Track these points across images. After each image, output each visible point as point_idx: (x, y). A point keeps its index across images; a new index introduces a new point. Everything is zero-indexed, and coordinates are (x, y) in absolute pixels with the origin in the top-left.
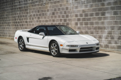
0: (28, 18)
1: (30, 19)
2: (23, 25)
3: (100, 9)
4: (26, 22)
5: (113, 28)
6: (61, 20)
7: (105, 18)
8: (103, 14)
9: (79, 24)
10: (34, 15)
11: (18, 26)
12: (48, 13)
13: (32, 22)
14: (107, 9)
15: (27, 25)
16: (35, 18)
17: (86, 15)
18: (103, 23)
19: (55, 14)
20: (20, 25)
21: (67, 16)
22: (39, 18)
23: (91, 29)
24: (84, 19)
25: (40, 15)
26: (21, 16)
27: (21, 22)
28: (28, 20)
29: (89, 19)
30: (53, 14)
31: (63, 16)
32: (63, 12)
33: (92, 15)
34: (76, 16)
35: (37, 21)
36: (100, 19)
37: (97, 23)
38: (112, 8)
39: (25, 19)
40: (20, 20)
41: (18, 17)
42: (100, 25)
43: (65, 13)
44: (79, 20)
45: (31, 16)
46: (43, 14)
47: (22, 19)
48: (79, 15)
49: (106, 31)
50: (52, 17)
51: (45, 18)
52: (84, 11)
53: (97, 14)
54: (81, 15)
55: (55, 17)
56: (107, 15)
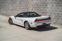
0: (7, 4)
1: (8, 4)
2: (4, 7)
3: (45, 3)
4: (6, 6)
5: (51, 13)
6: (24, 7)
7: (47, 8)
8: (46, 6)
9: (34, 9)
10: (10, 3)
11: (1, 7)
12: (17, 2)
13: (9, 6)
14: (48, 3)
15: (6, 7)
16: (11, 4)
17: (37, 5)
18: (46, 10)
19: (21, 3)
20: (3, 7)
21: (27, 5)
22: (12, 4)
23: (40, 13)
24: (36, 7)
25: (13, 3)
26: (3, 3)
27: (3, 6)
28: (7, 5)
29: (39, 8)
30: (20, 3)
31: (25, 5)
32: (25, 3)
33: (40, 5)
34: (32, 5)
35: (12, 6)
36: (45, 8)
37: (43, 10)
38: (51, 3)
39: (5, 4)
40: (2, 4)
41: (2, 3)
42: (45, 11)
43: (26, 3)
44: (34, 7)
45: (8, 3)
46: (15, 2)
47: (4, 4)
48: (34, 5)
49: (48, 14)
50: (19, 4)
51: (16, 4)
52: (36, 3)
53: (43, 5)
54: (35, 5)
55: (21, 5)
56: (48, 6)
